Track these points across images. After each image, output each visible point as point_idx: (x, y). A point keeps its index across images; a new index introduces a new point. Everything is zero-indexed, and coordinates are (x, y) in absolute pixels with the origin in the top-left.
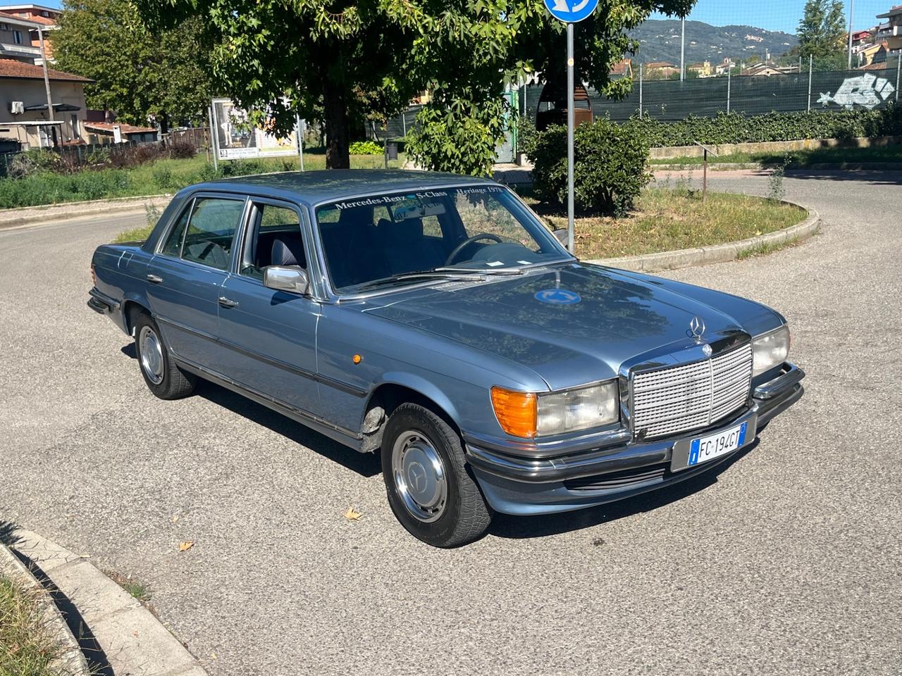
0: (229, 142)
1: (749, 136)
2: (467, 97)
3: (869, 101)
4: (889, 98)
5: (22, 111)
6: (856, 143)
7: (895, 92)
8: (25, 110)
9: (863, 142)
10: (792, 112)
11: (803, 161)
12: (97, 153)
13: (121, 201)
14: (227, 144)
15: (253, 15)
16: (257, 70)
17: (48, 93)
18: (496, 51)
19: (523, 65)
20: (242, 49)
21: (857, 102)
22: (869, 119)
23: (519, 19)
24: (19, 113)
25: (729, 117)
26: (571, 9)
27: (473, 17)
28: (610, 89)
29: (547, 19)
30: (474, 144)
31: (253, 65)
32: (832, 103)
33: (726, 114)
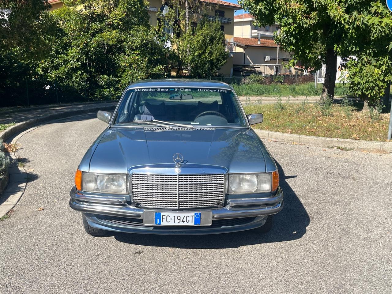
0: (323, 75)
5: (269, 60)
8: (270, 60)
12: (278, 78)
13: (270, 97)
14: (322, 76)
16: (292, 42)
17: (278, 53)
20: (286, 32)
24: (268, 61)
31: (291, 40)
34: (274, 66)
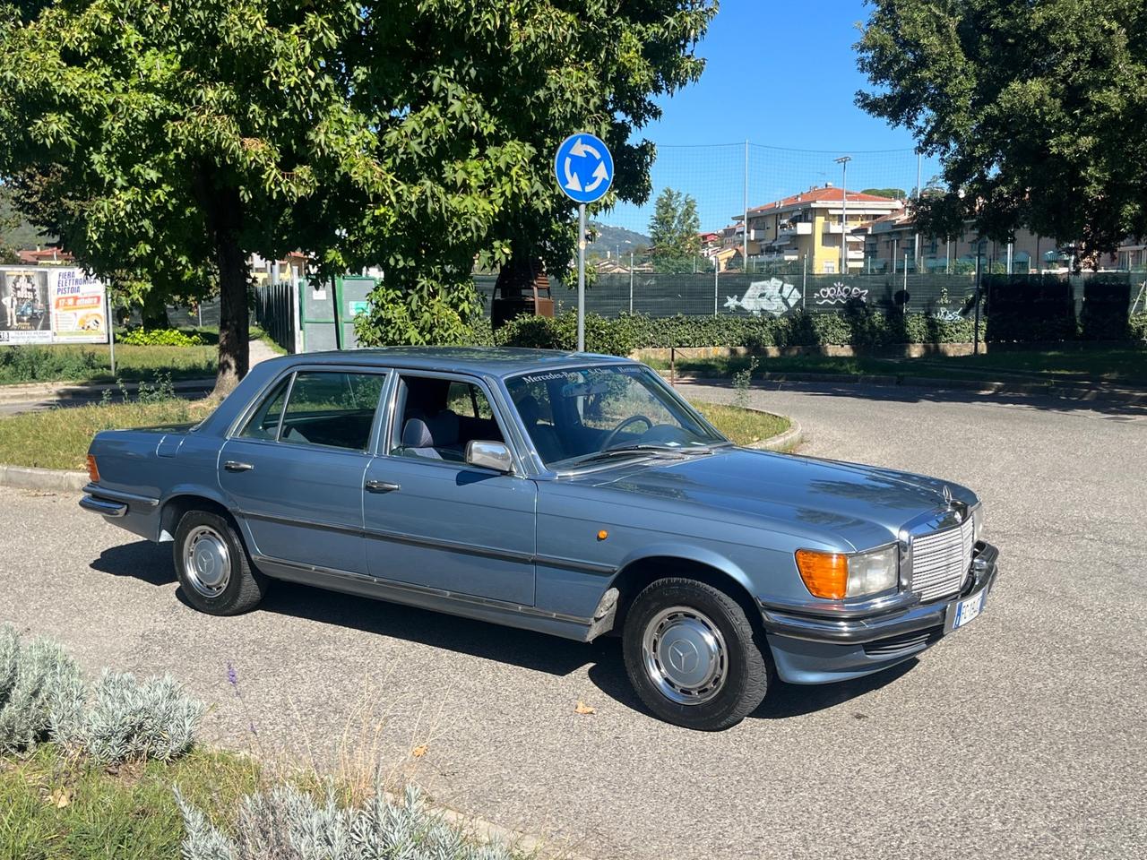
0: (12, 322)
1: (655, 341)
2: (436, 278)
3: (776, 307)
4: (796, 305)
6: (766, 352)
7: (802, 299)
9: (773, 352)
10: (699, 316)
11: (723, 369)
14: (9, 325)
15: (151, 165)
16: (147, 232)
18: (478, 228)
19: (501, 246)
20: (132, 206)
21: (765, 308)
22: (777, 327)
23: (503, 193)
25: (633, 318)
26: (583, 189)
27: (451, 188)
28: (571, 278)
29: (529, 196)
30: (445, 332)
31: (143, 226)
32: (739, 308)
33: (629, 315)
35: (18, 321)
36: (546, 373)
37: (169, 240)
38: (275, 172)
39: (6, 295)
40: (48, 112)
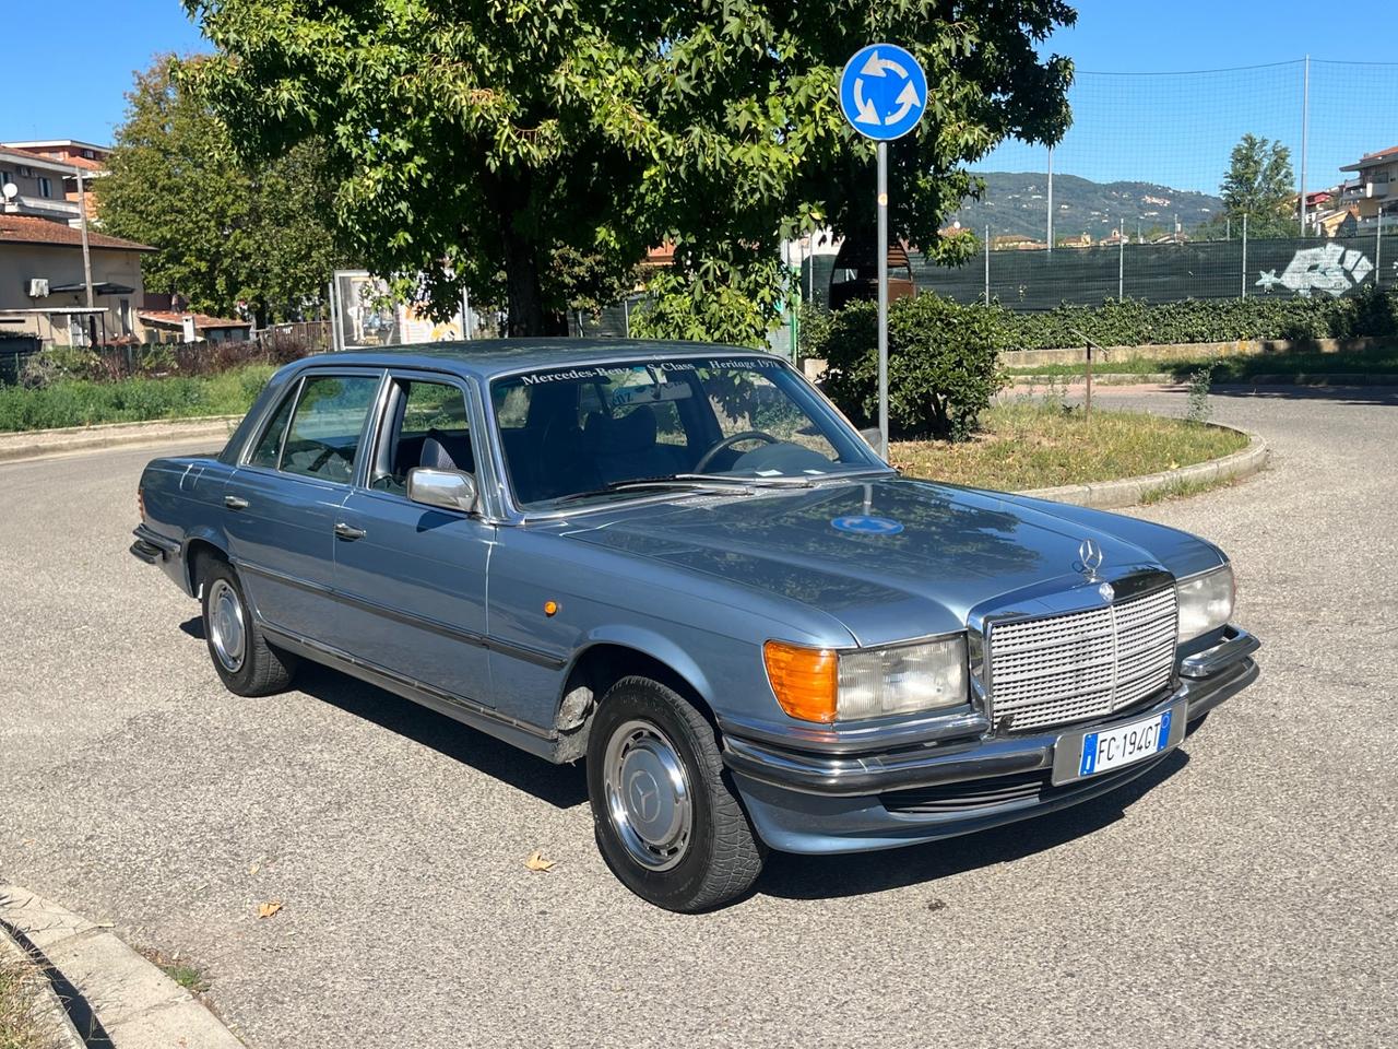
0: (359, 335)
1: (1154, 335)
2: (724, 257)
3: (1335, 283)
4: (1365, 280)
5: (46, 292)
6: (1318, 347)
7: (1374, 271)
8: (51, 291)
9: (1328, 345)
10: (1219, 300)
11: (1238, 371)
12: (156, 354)
13: (190, 422)
14: (355, 339)
15: (401, 134)
16: (406, 217)
17: (87, 265)
18: (769, 187)
19: (810, 209)
20: (383, 185)
21: (1317, 285)
22: (1336, 312)
23: (804, 139)
24: (41, 297)
25: (1123, 306)
26: (882, 120)
27: (735, 137)
28: (941, 250)
29: (847, 140)
30: (734, 327)
31: (399, 210)
32: (1278, 287)
33: (1117, 302)
34: (69, 316)
35: (366, 334)
36: (567, 370)
37: (434, 227)
38: (507, 130)
39: (352, 304)
40: (282, 78)
